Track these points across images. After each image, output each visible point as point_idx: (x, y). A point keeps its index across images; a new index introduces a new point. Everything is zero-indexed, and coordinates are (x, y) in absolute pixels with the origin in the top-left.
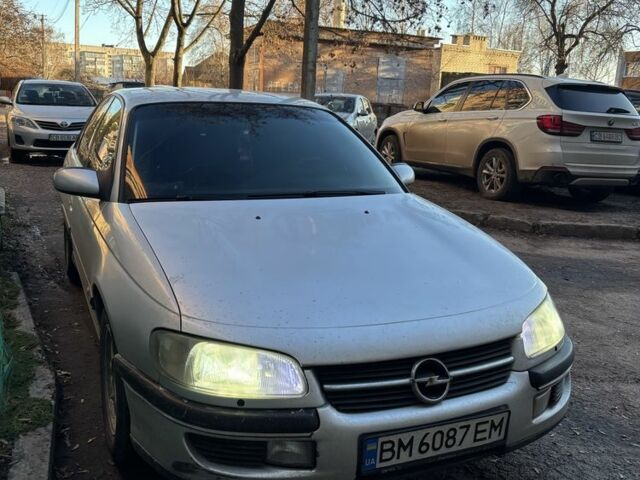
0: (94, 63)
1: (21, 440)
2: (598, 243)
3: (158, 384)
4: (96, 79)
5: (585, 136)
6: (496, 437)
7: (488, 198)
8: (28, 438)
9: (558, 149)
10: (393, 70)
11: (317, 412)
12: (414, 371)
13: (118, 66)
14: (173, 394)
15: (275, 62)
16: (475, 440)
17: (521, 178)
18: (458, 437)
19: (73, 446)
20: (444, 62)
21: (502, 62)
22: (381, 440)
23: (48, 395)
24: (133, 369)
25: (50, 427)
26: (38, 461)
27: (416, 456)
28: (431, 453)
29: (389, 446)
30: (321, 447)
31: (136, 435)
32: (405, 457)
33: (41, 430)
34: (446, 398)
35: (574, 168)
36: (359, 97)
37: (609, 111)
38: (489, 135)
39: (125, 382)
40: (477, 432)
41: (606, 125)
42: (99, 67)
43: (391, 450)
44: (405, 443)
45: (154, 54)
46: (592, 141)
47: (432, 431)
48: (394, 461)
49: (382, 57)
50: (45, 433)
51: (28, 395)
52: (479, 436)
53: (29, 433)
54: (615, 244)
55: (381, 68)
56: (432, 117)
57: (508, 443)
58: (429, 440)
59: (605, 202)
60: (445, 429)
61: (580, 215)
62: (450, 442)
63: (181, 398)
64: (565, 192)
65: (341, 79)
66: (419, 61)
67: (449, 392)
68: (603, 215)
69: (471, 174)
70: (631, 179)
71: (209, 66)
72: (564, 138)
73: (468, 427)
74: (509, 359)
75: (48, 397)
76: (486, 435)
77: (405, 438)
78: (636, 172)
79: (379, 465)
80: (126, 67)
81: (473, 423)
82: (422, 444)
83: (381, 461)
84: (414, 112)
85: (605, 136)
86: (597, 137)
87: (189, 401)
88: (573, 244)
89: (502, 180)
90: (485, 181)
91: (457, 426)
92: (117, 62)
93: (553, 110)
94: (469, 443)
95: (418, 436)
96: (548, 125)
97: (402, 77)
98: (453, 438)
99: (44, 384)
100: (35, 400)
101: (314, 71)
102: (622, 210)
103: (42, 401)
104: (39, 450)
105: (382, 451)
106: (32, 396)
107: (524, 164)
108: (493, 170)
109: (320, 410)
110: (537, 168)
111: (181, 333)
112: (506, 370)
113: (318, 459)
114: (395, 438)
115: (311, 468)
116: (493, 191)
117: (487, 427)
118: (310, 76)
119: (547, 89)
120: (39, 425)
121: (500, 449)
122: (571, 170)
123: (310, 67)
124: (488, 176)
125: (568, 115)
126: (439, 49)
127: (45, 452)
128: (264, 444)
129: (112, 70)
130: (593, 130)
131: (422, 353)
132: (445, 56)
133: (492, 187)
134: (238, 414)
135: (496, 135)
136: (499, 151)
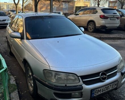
0: (3, 6)
1: (12, 94)
2: (113, 40)
3: (46, 82)
4: (4, 10)
5: (109, 19)
6: (116, 87)
7: (90, 32)
8: (13, 93)
9: (104, 22)
10: (66, 6)
11: (82, 86)
12: (100, 75)
13: (8, 7)
14: (50, 84)
15: (42, 5)
16: (112, 88)
17: (97, 28)
18: (109, 88)
19: (22, 94)
20: (75, 4)
21: (87, 4)
22: (95, 90)
23: (14, 83)
24: (39, 79)
25: (17, 90)
26: (17, 99)
27: (101, 93)
28: (104, 92)
29: (96, 91)
30: (83, 93)
31: (39, 92)
32: (99, 93)
33: (15, 91)
34: (107, 80)
35: (107, 25)
36: (61, 12)
37: (113, 14)
38: (90, 19)
39: (36, 81)
40: (112, 86)
41: (113, 17)
42: (4, 7)
43: (97, 92)
44: (99, 90)
45: (17, 4)
46: (110, 20)
47: (104, 87)
48: (97, 94)
49: (63, 3)
50: (16, 92)
51: (10, 83)
52: (113, 87)
53: (13, 92)
54: (116, 40)
55: (63, 6)
56: (78, 16)
57: (118, 87)
58: (104, 89)
59: (112, 32)
60: (107, 86)
61: (109, 35)
62: (108, 89)
63: (52, 85)
64: (104, 30)
65: (55, 8)
66: (71, 4)
67: (107, 78)
68: (113, 35)
69: (86, 27)
70: (117, 27)
71: (27, 6)
72: (105, 20)
73: (111, 85)
74: (117, 70)
75: (15, 83)
76: (114, 86)
77: (100, 89)
78: (118, 26)
79: (94, 95)
80: (10, 7)
81: (112, 85)
82: (103, 90)
83: (95, 94)
84: (74, 15)
85: (113, 19)
86: (111, 19)
87: (54, 85)
88: (108, 41)
89: (93, 28)
90: (89, 29)
91: (109, 85)
92: (8, 6)
93: (102, 14)
94: (111, 89)
95: (102, 88)
96: (102, 17)
97: (68, 7)
98: (108, 88)
99: (13, 80)
100: (12, 84)
101: (52, 7)
102: (116, 33)
103: (14, 84)
104: (16, 96)
105: (95, 92)
106: (11, 83)
107: (97, 25)
108: (91, 27)
109: (83, 85)
110: (100, 26)
111: (50, 70)
112: (116, 72)
113: (83, 96)
114: (98, 90)
115: (81, 98)
116: (91, 31)
117: (114, 85)
118: (52, 8)
119: (101, 10)
120: (15, 90)
121: (116, 89)
122: (106, 26)
123: (52, 6)
124: (90, 28)
125: (106, 15)
126: (74, 2)
127: (18, 96)
128: (71, 94)
129: (7, 8)
130: (110, 18)
131: (101, 71)
132: (76, 3)
133: (91, 30)
134: (65, 88)
135: (91, 19)
136: (92, 23)
